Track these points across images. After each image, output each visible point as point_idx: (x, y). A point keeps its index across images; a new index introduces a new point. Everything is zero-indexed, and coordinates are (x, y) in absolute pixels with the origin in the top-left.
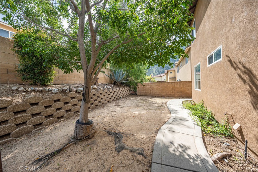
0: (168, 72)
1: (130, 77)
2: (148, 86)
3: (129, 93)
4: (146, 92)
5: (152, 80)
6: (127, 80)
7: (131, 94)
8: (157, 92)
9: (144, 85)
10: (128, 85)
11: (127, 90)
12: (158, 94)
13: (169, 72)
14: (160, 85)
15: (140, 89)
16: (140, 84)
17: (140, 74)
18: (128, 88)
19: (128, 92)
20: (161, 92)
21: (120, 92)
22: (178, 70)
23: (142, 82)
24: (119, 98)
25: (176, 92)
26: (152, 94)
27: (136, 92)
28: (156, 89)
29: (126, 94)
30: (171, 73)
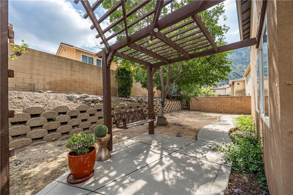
0: (233, 83)
1: (182, 90)
2: (203, 100)
3: (181, 108)
4: (199, 107)
5: (209, 93)
6: (179, 94)
7: (183, 108)
8: (213, 107)
9: (198, 100)
10: (179, 99)
11: (179, 104)
12: (214, 110)
13: (236, 84)
14: (216, 100)
15: (193, 103)
16: (193, 98)
17: (193, 87)
18: (180, 102)
19: (180, 106)
20: (218, 107)
21: (173, 106)
22: (247, 81)
23: (196, 96)
24: (172, 110)
25: (236, 107)
26: (207, 109)
27: (189, 107)
28: (212, 104)
29: (178, 108)
30: (238, 84)
